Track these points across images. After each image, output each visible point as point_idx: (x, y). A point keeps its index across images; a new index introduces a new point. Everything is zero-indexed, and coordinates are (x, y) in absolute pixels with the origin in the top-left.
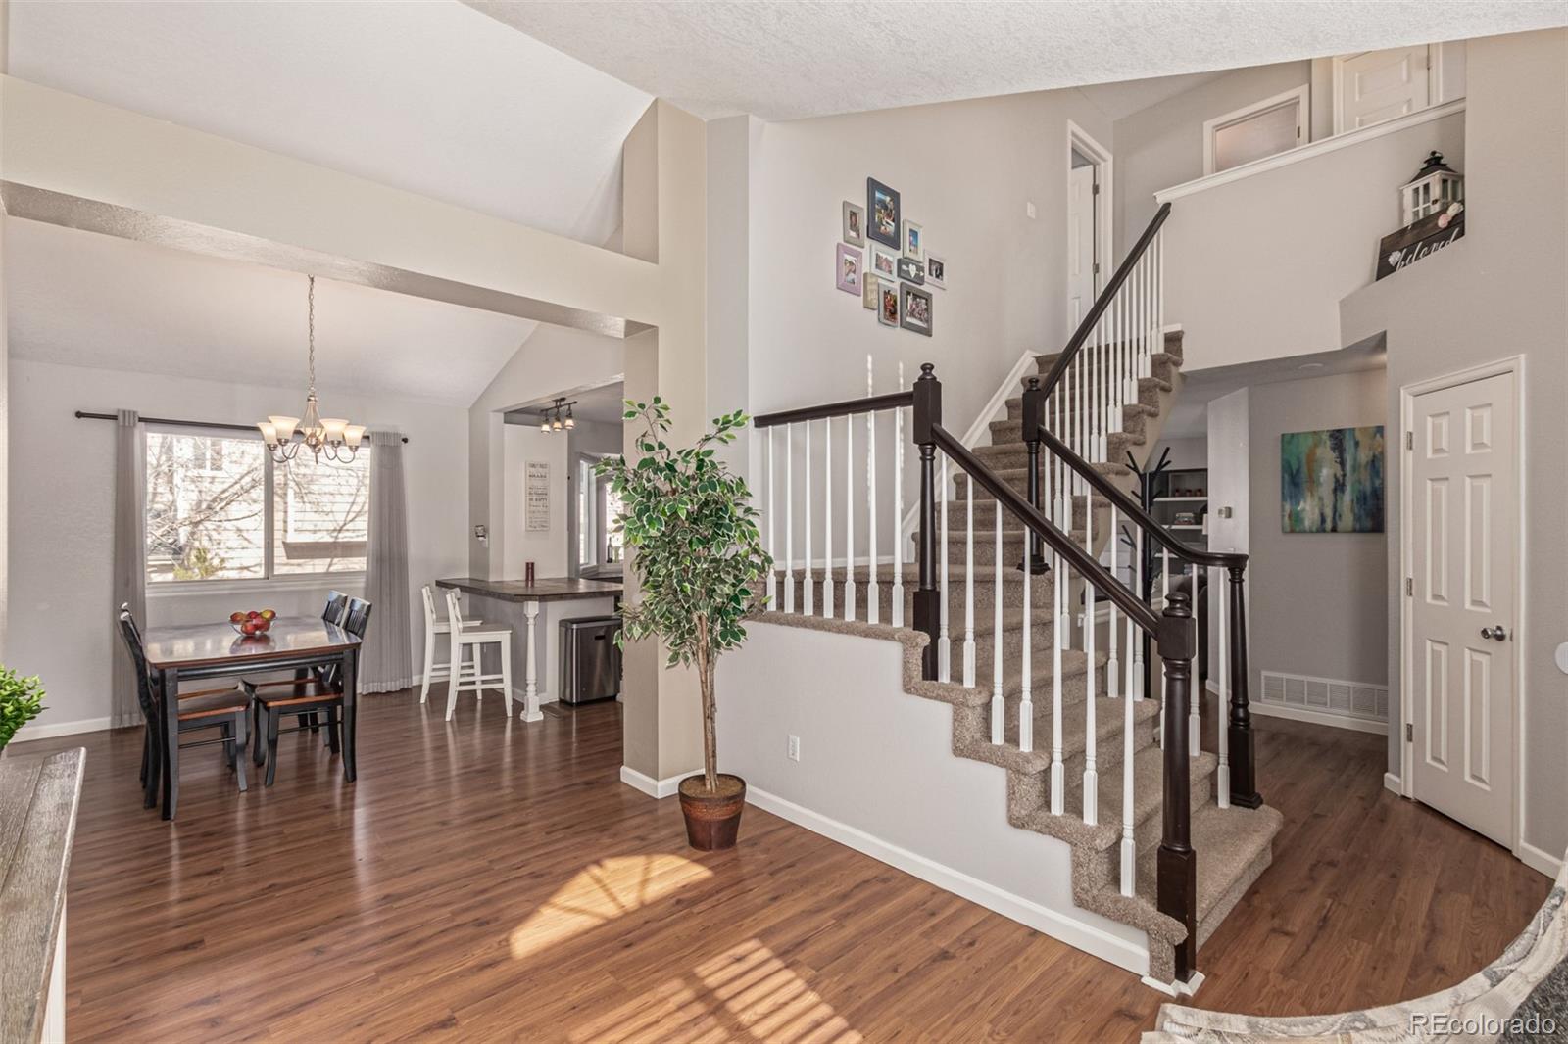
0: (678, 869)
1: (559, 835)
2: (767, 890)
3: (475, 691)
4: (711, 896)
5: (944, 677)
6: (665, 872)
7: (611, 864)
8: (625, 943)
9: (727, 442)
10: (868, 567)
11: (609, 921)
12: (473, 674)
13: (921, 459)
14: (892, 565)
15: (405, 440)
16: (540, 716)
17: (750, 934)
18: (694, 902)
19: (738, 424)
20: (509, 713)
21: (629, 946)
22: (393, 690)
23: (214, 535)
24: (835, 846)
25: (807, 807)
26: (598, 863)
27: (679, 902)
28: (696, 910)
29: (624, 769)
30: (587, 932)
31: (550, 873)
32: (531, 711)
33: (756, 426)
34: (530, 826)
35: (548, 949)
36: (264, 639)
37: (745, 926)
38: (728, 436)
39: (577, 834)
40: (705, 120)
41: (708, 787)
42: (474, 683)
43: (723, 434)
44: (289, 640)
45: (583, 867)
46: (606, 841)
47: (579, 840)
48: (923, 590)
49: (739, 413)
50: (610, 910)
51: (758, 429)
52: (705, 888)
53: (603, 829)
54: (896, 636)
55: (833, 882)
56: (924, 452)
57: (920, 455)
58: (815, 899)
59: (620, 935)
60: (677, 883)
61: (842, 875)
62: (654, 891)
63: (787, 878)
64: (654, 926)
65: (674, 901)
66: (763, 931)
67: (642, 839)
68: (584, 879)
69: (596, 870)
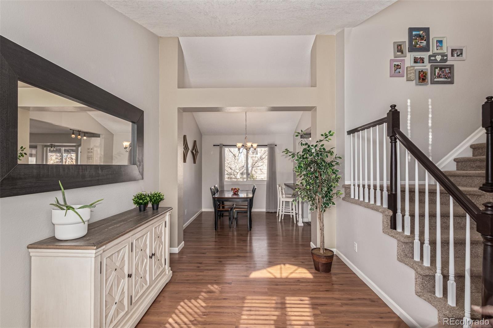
0: (305, 273)
1: (282, 255)
2: (327, 288)
3: (290, 215)
4: (308, 283)
5: (399, 229)
6: (301, 273)
7: (287, 266)
8: (276, 284)
9: (329, 141)
10: (405, 185)
11: (276, 278)
12: (289, 210)
13: (391, 142)
14: (414, 185)
15: (276, 145)
16: (302, 225)
17: (309, 296)
18: (302, 282)
19: (331, 135)
20: (295, 223)
21: (277, 285)
22: (273, 212)
23: (256, 170)
24: (364, 285)
25: (359, 269)
26: (284, 264)
27: (298, 281)
28: (301, 284)
29: (311, 243)
30: (270, 278)
31: (273, 262)
32: (300, 223)
33: (348, 134)
34: (278, 251)
35: (259, 278)
36: (238, 195)
37: (311, 293)
38: (329, 139)
39: (287, 256)
40: (335, 35)
41: (321, 252)
42: (290, 212)
43: (327, 139)
44: (242, 195)
45: (280, 264)
46: (293, 260)
47: (287, 257)
48: (392, 194)
49: (330, 132)
50: (278, 276)
51: (348, 135)
52: (309, 280)
53: (295, 257)
54: (380, 210)
55: (351, 294)
56: (391, 140)
57: (390, 141)
58: (340, 296)
59: (277, 282)
60: (302, 276)
61: (357, 293)
62: (294, 276)
63: (337, 287)
64: (287, 283)
65: (297, 280)
66: (315, 297)
67: (302, 262)
68: (279, 267)
69: (282, 266)
